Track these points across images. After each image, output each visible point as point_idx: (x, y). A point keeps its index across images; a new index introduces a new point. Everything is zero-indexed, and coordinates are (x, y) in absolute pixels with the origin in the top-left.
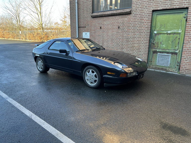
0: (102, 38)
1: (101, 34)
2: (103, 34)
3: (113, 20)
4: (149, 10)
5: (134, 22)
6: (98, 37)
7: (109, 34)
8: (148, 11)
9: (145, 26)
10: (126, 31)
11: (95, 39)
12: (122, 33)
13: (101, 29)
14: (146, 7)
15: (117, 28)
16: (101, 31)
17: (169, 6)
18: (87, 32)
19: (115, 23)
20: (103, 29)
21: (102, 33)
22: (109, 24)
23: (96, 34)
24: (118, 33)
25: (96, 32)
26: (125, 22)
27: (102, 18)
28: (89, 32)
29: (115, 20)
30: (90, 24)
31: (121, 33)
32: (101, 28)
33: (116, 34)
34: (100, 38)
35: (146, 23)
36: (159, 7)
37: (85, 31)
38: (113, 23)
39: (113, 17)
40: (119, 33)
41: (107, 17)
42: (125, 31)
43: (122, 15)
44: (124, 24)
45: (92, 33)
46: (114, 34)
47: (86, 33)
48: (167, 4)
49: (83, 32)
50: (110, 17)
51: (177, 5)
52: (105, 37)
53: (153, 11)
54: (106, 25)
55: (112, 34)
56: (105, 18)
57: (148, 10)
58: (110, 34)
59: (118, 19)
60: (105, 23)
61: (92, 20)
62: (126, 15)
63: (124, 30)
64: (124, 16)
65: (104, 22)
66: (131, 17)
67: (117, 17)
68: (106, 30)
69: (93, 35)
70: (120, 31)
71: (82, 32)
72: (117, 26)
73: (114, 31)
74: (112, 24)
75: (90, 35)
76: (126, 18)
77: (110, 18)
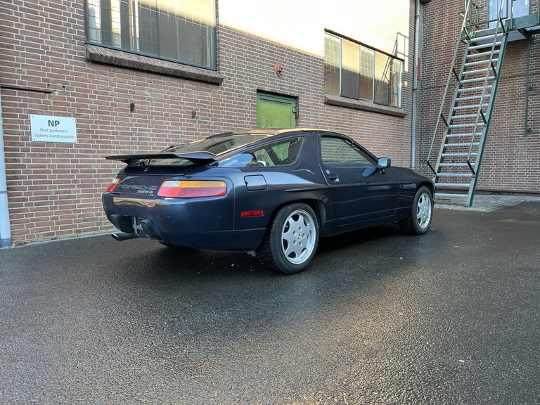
0: (138, 144)
1: (135, 130)
2: (140, 130)
3: (174, 90)
4: (252, 87)
5: (227, 106)
6: (120, 138)
7: (163, 131)
8: (250, 89)
9: (248, 119)
10: (213, 127)
11: (107, 147)
12: (202, 131)
13: (132, 110)
14: (246, 78)
15: (187, 117)
16: (134, 121)
17: (277, 88)
18: (58, 115)
19: (180, 99)
20: (139, 112)
21: (136, 125)
22: (160, 101)
23: (112, 128)
24: (191, 129)
25: (112, 119)
26: (208, 103)
27: (135, 73)
28: (70, 116)
29: (179, 90)
30: (73, 84)
31: (199, 130)
32: (132, 106)
33: (185, 133)
34: (132, 143)
35: (249, 112)
36: (266, 86)
37: (44, 110)
38: (175, 99)
39: (175, 81)
40: (195, 130)
41: (152, 75)
42: (209, 127)
43: (199, 84)
44: (206, 107)
45: (91, 122)
46: (181, 133)
47: (53, 118)
48: (276, 84)
49: (31, 112)
50: (163, 77)
51: (288, 90)
52: (149, 139)
53: (259, 91)
54: (150, 100)
55: (172, 132)
56: (147, 78)
57: (250, 86)
58: (166, 132)
59: (189, 92)
60: (146, 92)
61: (89, 71)
62: (210, 86)
63: (206, 123)
64: (204, 86)
65: (144, 90)
66: (221, 93)
67: (187, 85)
68: (151, 118)
69: (97, 132)
70: (196, 125)
71: (20, 111)
72: (189, 108)
73: (180, 124)
74: (173, 102)
75: (79, 131)
76: (209, 93)
77: (164, 80)
